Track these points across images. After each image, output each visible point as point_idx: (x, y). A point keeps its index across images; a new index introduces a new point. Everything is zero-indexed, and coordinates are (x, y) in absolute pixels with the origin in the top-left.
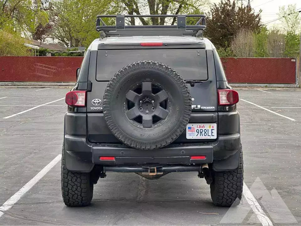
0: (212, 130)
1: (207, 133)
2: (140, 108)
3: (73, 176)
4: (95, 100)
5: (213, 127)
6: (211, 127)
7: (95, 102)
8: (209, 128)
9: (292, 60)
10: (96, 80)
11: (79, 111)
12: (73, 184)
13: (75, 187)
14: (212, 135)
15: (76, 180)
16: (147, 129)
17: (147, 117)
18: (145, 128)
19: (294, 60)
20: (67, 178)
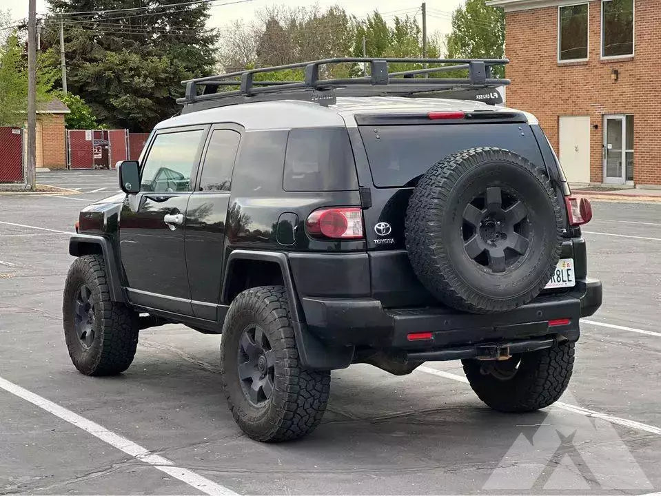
0: (568, 270)
1: (561, 276)
2: (484, 238)
3: (308, 378)
4: (380, 226)
5: (568, 265)
6: (566, 265)
7: (382, 228)
8: (562, 268)
9: (14, 131)
10: (375, 186)
11: (342, 248)
12: (307, 395)
13: (310, 400)
14: (569, 281)
15: (314, 387)
16: (498, 274)
17: (497, 252)
18: (496, 274)
19: (18, 132)
20: (298, 384)
